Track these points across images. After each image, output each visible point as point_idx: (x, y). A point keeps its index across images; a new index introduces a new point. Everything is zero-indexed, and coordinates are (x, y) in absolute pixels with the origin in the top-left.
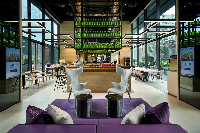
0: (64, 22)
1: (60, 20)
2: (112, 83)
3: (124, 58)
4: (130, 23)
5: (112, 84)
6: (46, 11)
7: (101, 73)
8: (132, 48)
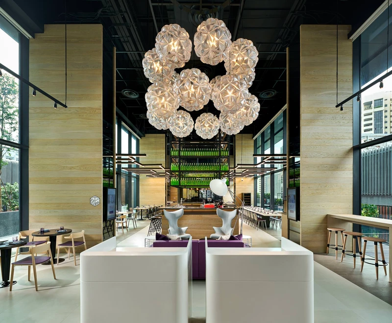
0: (147, 135)
1: (140, 133)
2: (214, 227)
3: (242, 194)
4: (253, 138)
5: (214, 229)
6: (123, 123)
7: (203, 216)
8: (256, 178)
